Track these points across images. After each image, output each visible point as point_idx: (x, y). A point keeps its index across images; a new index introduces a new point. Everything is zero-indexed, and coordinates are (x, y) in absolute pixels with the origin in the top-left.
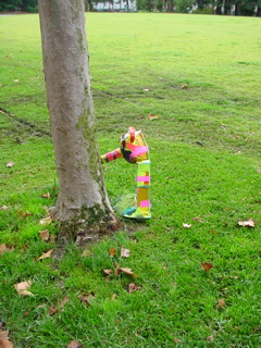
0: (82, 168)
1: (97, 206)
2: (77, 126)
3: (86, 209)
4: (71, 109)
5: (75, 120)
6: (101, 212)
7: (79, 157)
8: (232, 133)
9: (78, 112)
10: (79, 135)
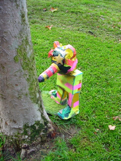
0: (23, 96)
1: (38, 123)
2: (15, 59)
3: (28, 127)
4: (7, 42)
5: (12, 53)
6: (41, 126)
7: (19, 88)
8: (109, 23)
9: (15, 44)
10: (17, 67)
